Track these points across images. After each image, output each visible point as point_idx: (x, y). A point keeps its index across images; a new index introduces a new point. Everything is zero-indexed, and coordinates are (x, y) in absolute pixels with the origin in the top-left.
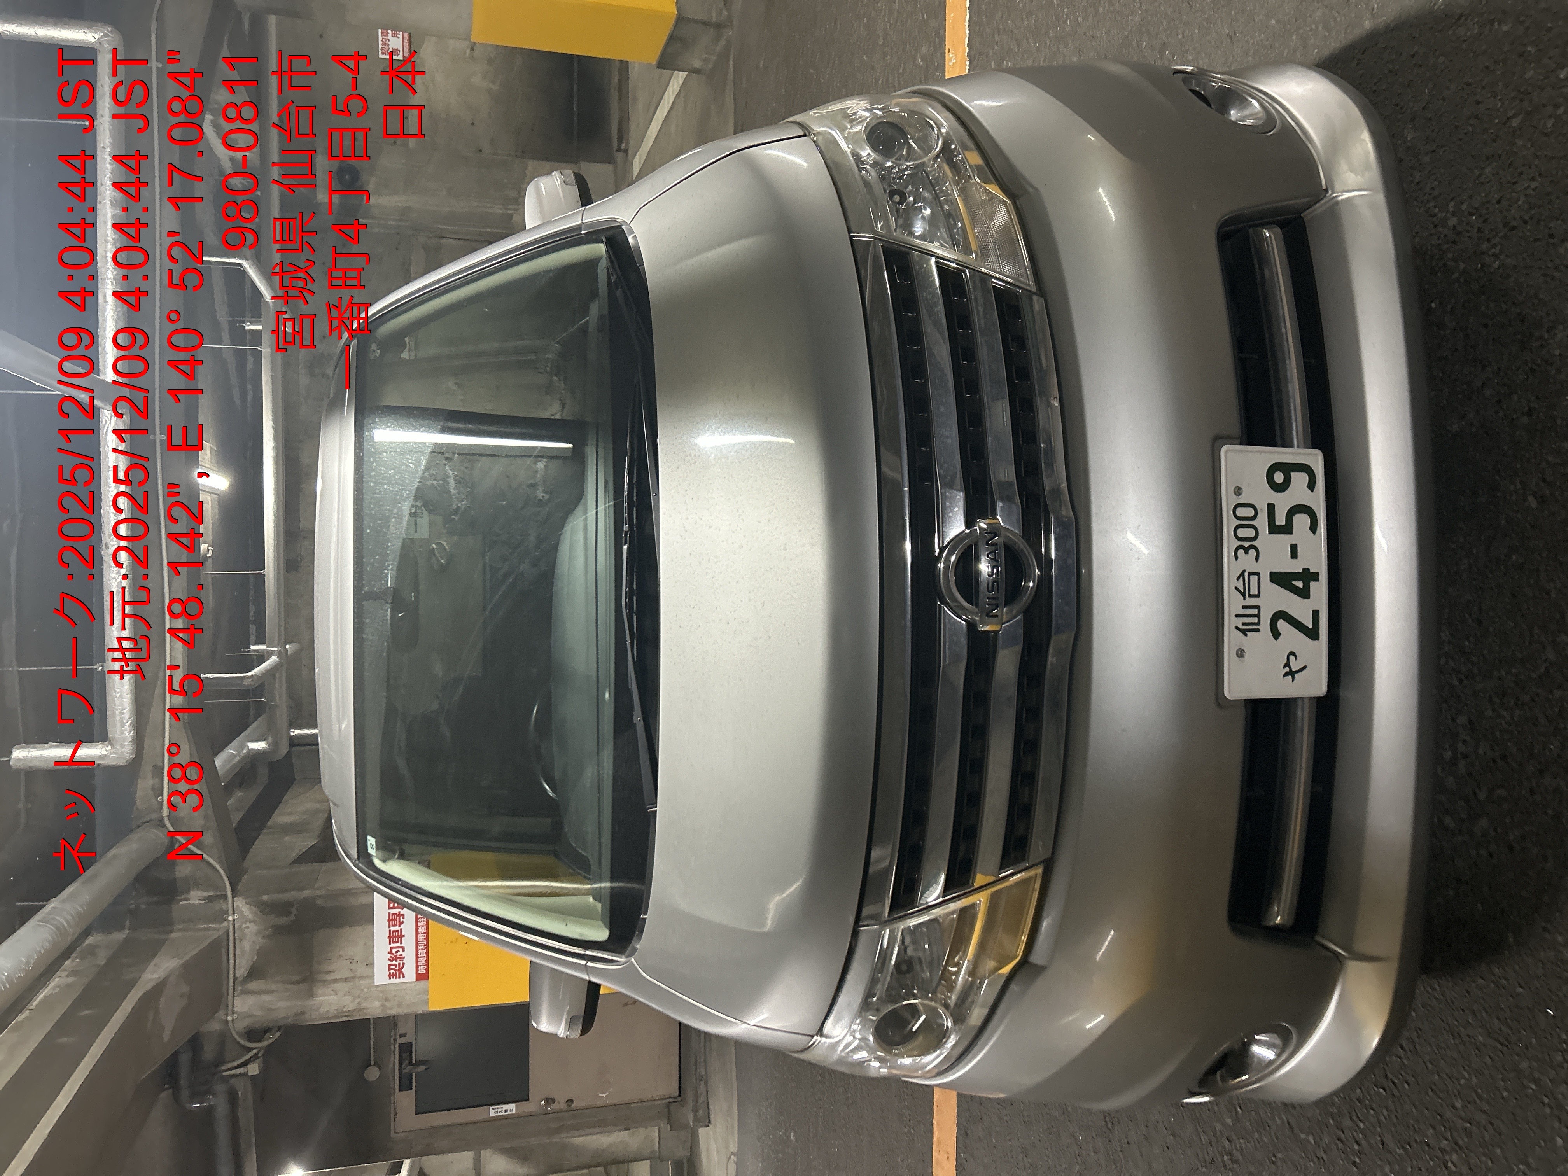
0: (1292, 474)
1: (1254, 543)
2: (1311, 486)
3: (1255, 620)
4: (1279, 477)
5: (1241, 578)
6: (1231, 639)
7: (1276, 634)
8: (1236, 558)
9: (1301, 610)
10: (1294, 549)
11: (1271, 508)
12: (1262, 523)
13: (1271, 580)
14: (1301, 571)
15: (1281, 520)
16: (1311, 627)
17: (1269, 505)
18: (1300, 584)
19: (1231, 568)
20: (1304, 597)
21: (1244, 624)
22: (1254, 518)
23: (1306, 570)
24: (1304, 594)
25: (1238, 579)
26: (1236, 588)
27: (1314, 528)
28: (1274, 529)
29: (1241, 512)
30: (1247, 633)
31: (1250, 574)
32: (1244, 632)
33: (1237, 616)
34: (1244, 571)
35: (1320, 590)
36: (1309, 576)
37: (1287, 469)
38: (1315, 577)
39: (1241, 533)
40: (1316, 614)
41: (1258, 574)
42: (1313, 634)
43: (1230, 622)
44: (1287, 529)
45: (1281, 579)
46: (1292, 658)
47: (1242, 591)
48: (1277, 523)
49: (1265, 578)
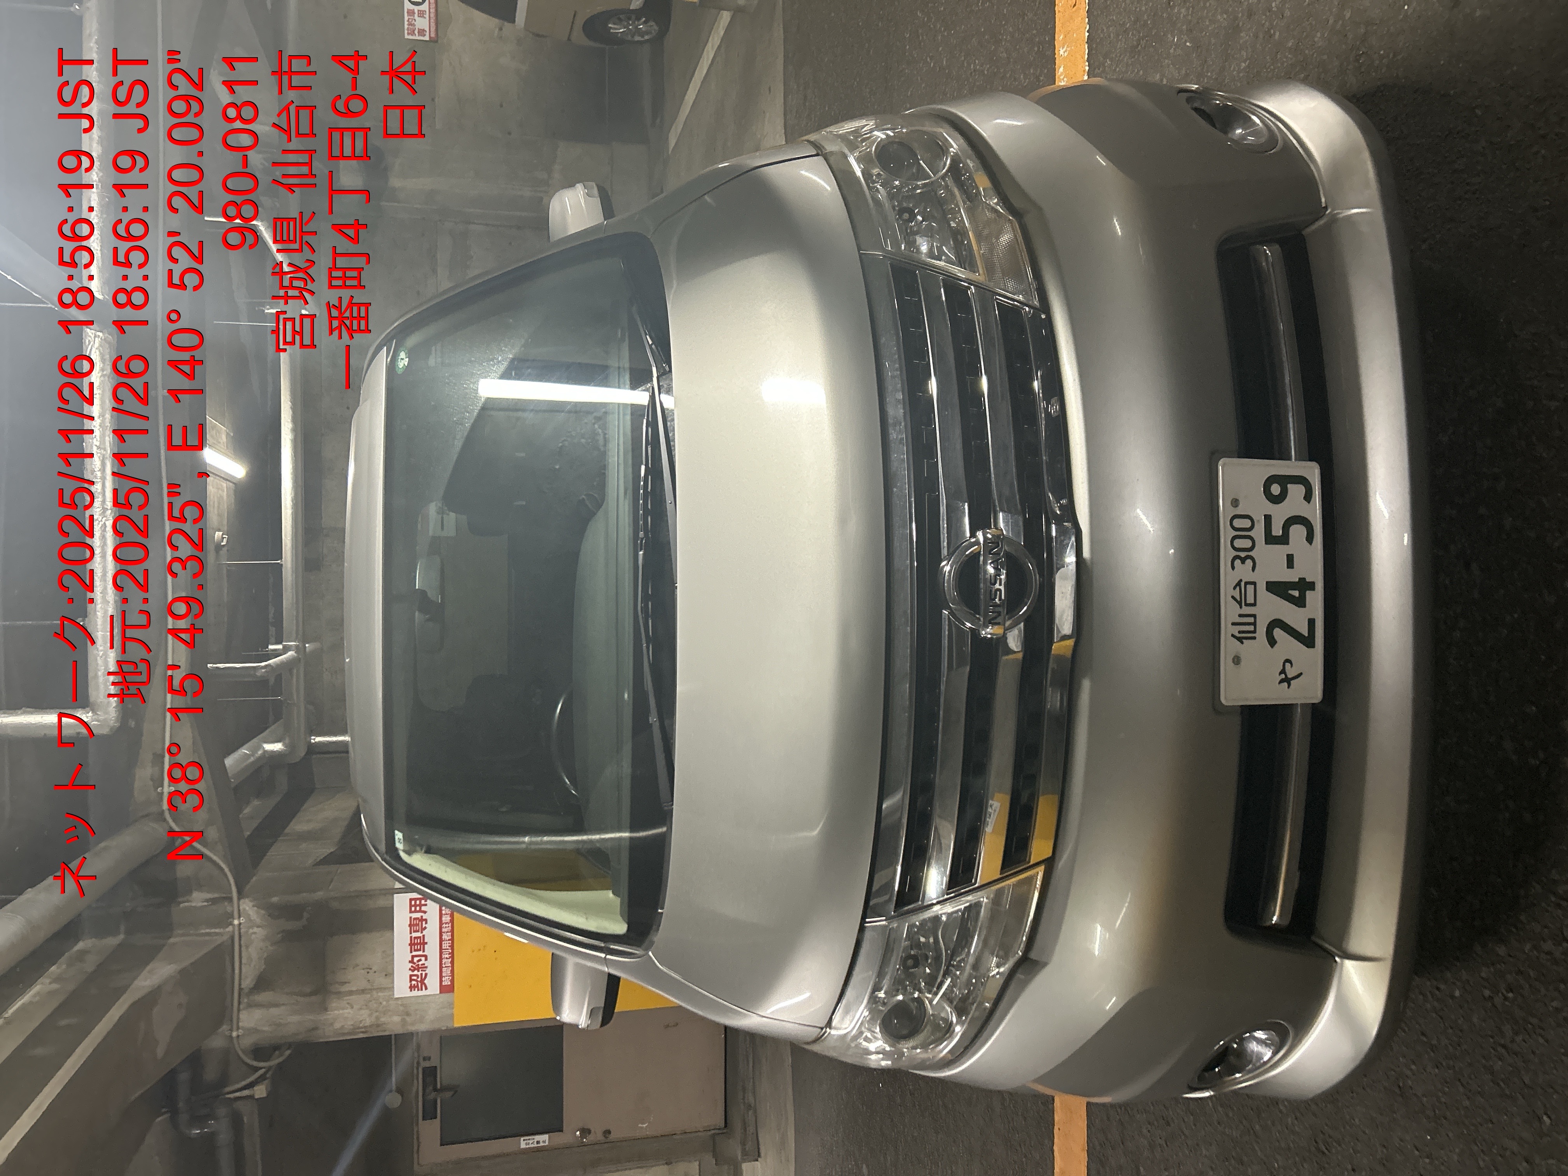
0: (1289, 486)
1: (1251, 553)
2: (1308, 497)
3: (1252, 628)
4: (1276, 489)
5: (1238, 588)
6: (1228, 646)
7: (1272, 642)
8: (1233, 568)
9: (1297, 618)
10: (1290, 560)
11: (1268, 518)
12: (1259, 533)
13: (1267, 590)
14: (1297, 580)
15: (1277, 531)
16: (1306, 635)
17: (1265, 516)
18: (1296, 593)
19: (1228, 578)
20: (1299, 606)
21: (1239, 632)
22: (1251, 528)
23: (1302, 580)
24: (1300, 602)
25: (1235, 588)
26: (1233, 597)
27: (1310, 539)
29: (1237, 523)
30: (1244, 641)
31: (1246, 583)
32: (1240, 640)
33: (1233, 624)
34: (1241, 580)
35: (1316, 600)
36: (1305, 585)
37: (1284, 481)
38: (1311, 586)
39: (1238, 543)
41: (1254, 584)
42: (1309, 642)
43: (1227, 630)
44: (1284, 540)
45: (1277, 588)
46: (1288, 665)
47: (1239, 600)
48: (1274, 534)
49: (1262, 587)
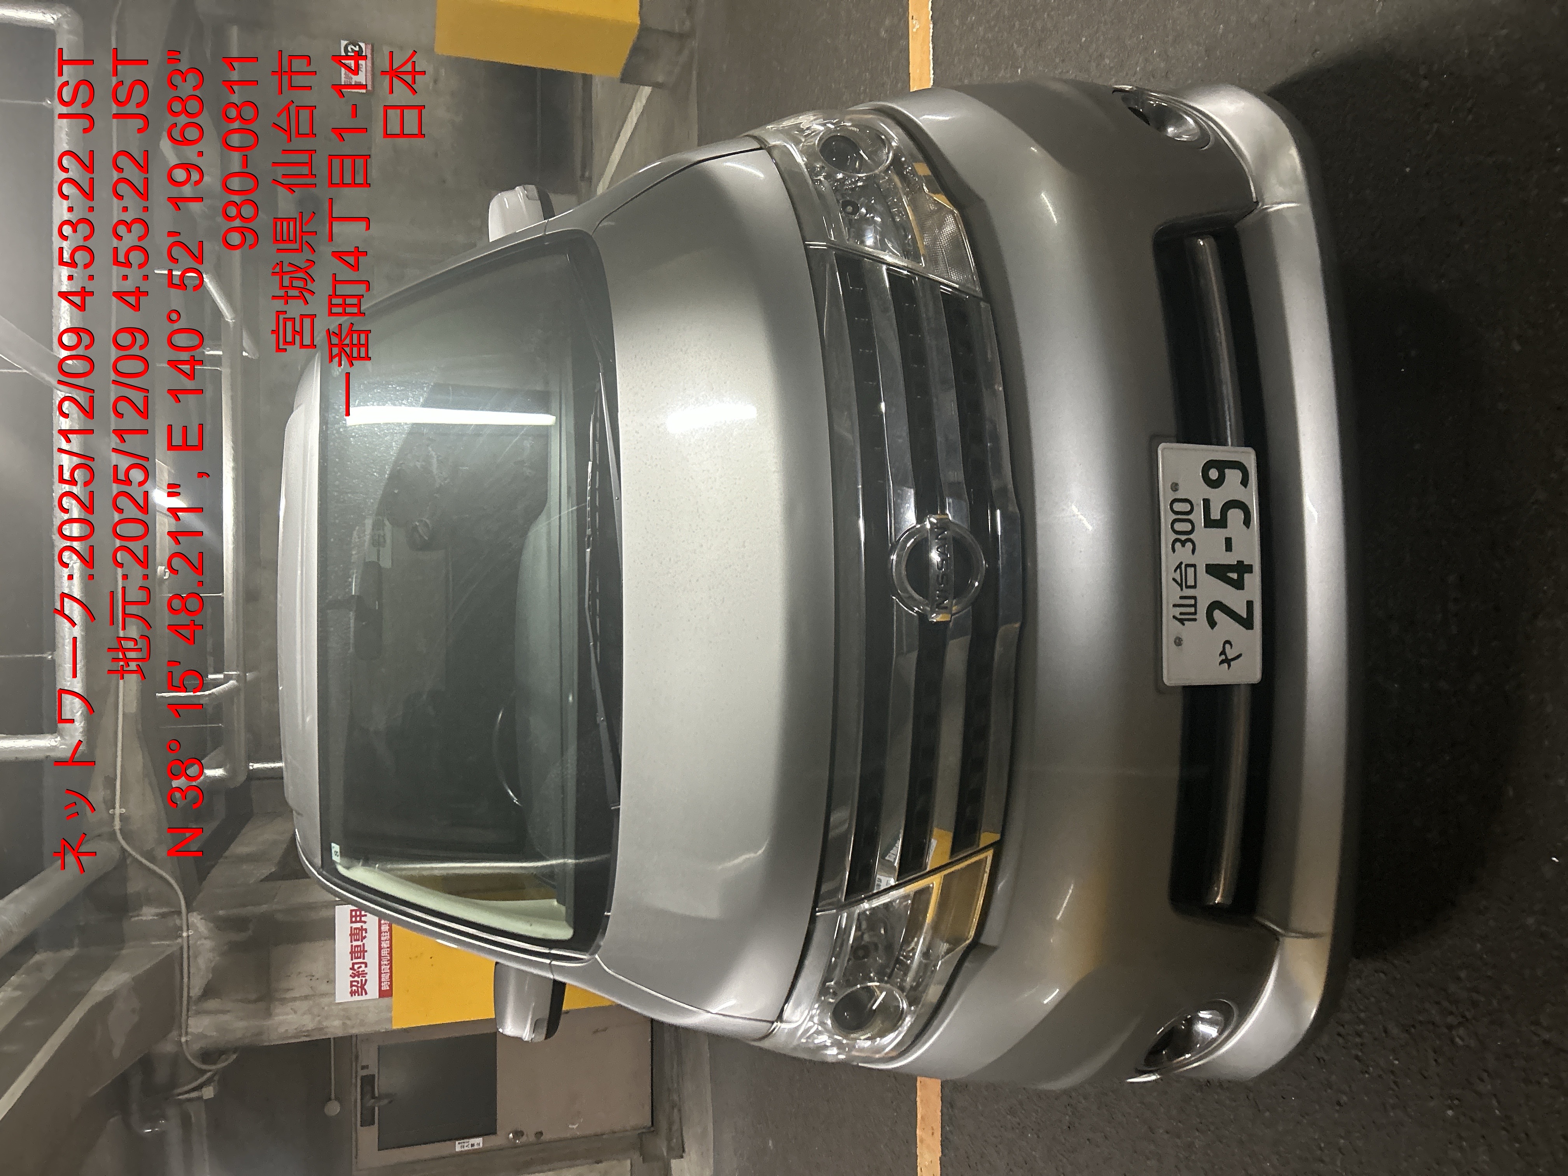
0: (1227, 471)
1: (1191, 536)
2: (1245, 482)
3: (1192, 610)
4: (1214, 474)
5: (1179, 570)
6: (1170, 628)
7: (1212, 624)
8: (1174, 550)
9: (1236, 600)
10: (1228, 542)
11: (1206, 502)
12: (1199, 517)
13: (1207, 572)
14: (1236, 563)
15: (1216, 515)
16: (1245, 616)
17: (1204, 500)
18: (1235, 576)
19: (1169, 561)
20: (1238, 588)
21: (1181, 614)
22: (1190, 512)
23: (1240, 563)
24: (1239, 585)
25: (1175, 571)
26: (1174, 579)
27: (1247, 522)
28: (1210, 523)
29: (1178, 507)
30: (1186, 623)
31: (1187, 566)
32: (1182, 621)
33: (1174, 606)
34: (1181, 563)
35: (1254, 582)
36: (1243, 568)
37: (1222, 465)
38: (1249, 569)
39: (1179, 526)
40: (1250, 604)
41: (1194, 566)
42: (1247, 623)
43: (1168, 612)
44: (1222, 523)
45: (1215, 570)
46: (1227, 646)
47: (1180, 582)
48: (1212, 518)
49: (1201, 569)
